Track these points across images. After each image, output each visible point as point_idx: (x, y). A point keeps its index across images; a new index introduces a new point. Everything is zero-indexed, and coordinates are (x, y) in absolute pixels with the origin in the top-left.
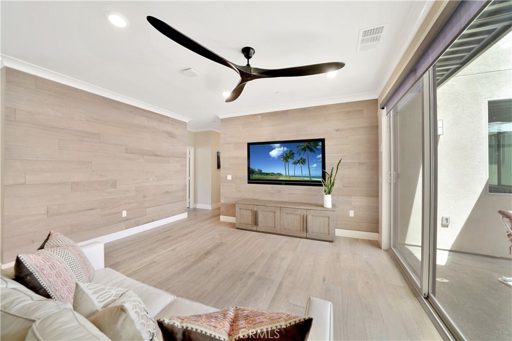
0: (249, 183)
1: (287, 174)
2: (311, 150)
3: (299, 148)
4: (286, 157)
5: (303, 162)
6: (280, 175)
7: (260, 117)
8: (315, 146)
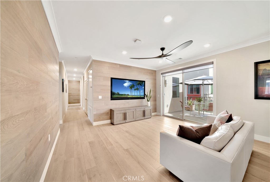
0: (111, 100)
1: (131, 95)
2: (141, 85)
3: (137, 84)
4: (131, 87)
5: (138, 89)
6: (128, 95)
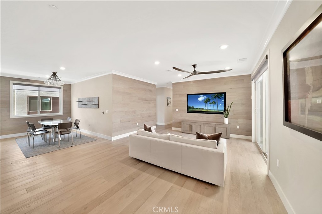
0: (187, 112)
1: (207, 109)
2: (219, 98)
3: (213, 97)
4: (206, 101)
5: (214, 103)
6: (203, 109)
7: (192, 82)
8: (221, 96)
